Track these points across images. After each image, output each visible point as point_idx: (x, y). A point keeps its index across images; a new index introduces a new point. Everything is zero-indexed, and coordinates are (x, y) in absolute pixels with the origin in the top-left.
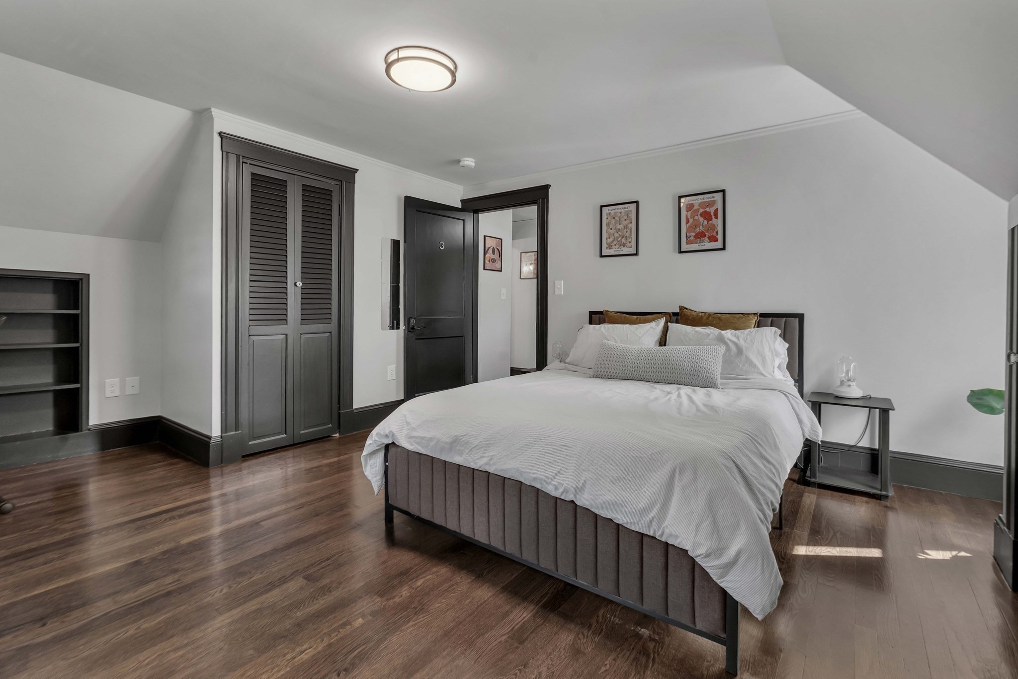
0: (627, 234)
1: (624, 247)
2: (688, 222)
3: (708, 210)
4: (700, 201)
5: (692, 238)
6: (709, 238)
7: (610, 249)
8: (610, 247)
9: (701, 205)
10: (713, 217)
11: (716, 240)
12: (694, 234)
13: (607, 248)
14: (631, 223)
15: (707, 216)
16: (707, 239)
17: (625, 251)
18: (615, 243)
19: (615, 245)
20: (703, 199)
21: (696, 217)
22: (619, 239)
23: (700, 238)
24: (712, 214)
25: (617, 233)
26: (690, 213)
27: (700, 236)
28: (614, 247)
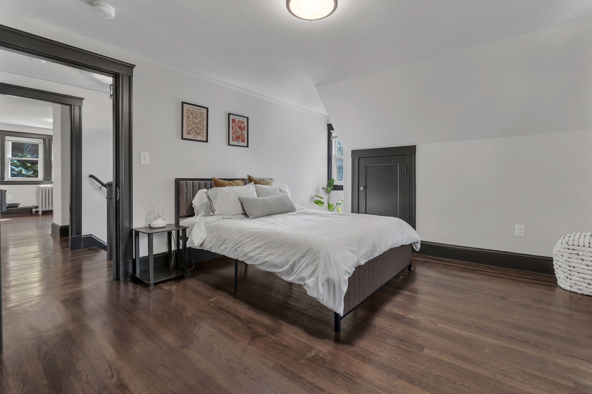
0: (201, 127)
1: (199, 135)
2: (233, 129)
3: (241, 125)
4: (238, 119)
5: (234, 138)
6: (242, 140)
7: (189, 134)
8: (189, 133)
9: (238, 121)
10: (243, 130)
11: (244, 142)
12: (235, 136)
13: (187, 133)
14: (203, 121)
15: (240, 127)
16: (241, 140)
17: (199, 138)
18: (193, 131)
19: (193, 133)
20: (239, 119)
21: (236, 128)
22: (196, 129)
23: (238, 139)
24: (243, 128)
25: (194, 125)
26: (233, 124)
27: (238, 138)
28: (192, 134)
